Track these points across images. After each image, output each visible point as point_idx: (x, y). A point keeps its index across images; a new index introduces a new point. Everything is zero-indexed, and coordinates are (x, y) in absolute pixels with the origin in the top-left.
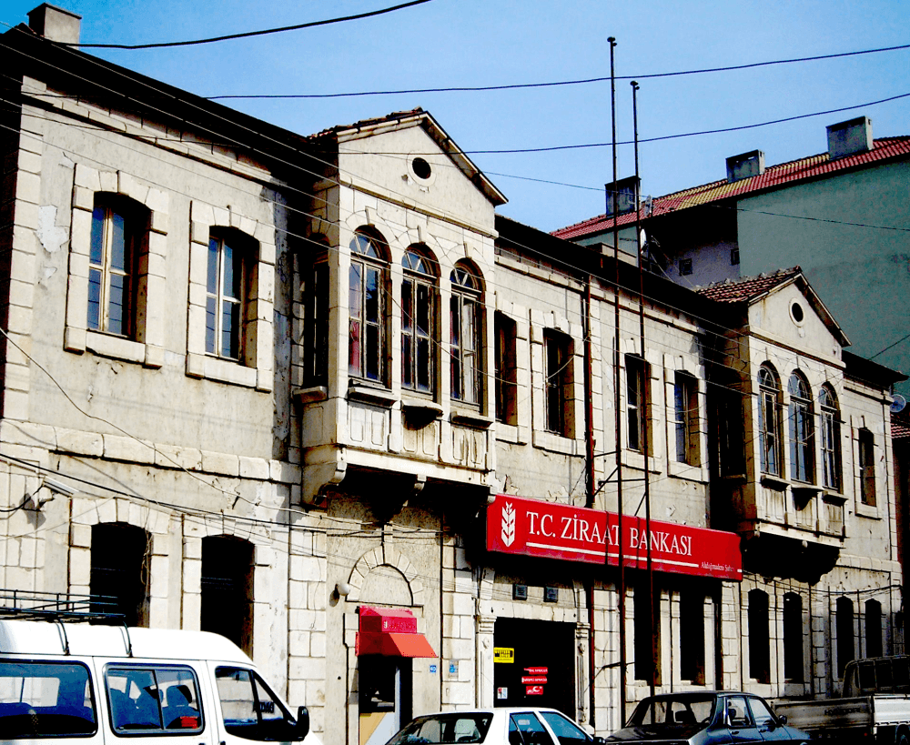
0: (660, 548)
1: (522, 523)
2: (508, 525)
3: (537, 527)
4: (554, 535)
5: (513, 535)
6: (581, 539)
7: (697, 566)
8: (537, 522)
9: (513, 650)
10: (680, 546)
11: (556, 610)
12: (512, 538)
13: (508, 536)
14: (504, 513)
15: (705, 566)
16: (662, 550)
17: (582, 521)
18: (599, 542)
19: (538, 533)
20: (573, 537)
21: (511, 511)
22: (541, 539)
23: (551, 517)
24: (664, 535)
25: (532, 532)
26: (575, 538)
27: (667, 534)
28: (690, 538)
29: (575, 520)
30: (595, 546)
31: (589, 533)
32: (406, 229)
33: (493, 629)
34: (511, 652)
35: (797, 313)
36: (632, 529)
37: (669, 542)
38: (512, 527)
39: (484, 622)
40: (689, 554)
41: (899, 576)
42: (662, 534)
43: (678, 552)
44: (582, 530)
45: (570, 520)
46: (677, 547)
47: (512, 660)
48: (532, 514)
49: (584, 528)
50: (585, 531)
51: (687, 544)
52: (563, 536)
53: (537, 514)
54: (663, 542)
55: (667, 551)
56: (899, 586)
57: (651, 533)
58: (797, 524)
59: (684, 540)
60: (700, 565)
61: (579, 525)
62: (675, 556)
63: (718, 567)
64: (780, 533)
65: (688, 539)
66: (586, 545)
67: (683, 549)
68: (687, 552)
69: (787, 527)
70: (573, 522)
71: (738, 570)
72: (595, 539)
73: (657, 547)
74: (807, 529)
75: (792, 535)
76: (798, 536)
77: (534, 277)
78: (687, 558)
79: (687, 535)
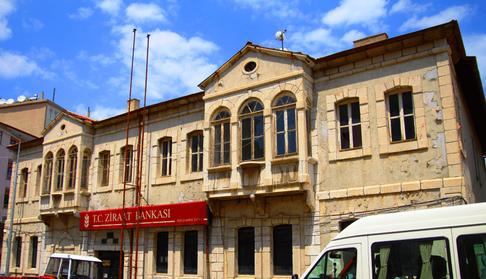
0: (151, 217)
1: (91, 220)
3: (96, 220)
4: (103, 221)
6: (113, 220)
7: (174, 221)
8: (96, 218)
9: (110, 261)
10: (163, 214)
11: (117, 247)
12: (88, 225)
13: (86, 225)
14: (85, 218)
15: (180, 221)
16: (153, 218)
18: (121, 220)
21: (87, 216)
22: (98, 223)
23: (102, 215)
24: (154, 212)
25: (95, 222)
26: (111, 220)
28: (169, 210)
30: (120, 222)
31: (117, 218)
36: (136, 212)
37: (156, 214)
38: (88, 221)
39: (90, 252)
43: (162, 217)
44: (113, 217)
45: (109, 215)
46: (161, 215)
47: (109, 265)
48: (95, 216)
49: (115, 216)
51: (167, 213)
52: (106, 221)
54: (153, 214)
55: (156, 218)
57: (147, 212)
58: (244, 187)
59: (165, 211)
60: (176, 221)
61: (112, 215)
62: (160, 219)
63: (189, 220)
64: (229, 195)
65: (168, 210)
66: (115, 222)
67: (165, 216)
68: (168, 216)
69: (236, 190)
70: (110, 215)
71: (205, 219)
72: (119, 219)
73: (150, 217)
74: (256, 187)
75: (240, 194)
76: (247, 192)
77: (120, 132)
78: (167, 219)
79: (167, 209)
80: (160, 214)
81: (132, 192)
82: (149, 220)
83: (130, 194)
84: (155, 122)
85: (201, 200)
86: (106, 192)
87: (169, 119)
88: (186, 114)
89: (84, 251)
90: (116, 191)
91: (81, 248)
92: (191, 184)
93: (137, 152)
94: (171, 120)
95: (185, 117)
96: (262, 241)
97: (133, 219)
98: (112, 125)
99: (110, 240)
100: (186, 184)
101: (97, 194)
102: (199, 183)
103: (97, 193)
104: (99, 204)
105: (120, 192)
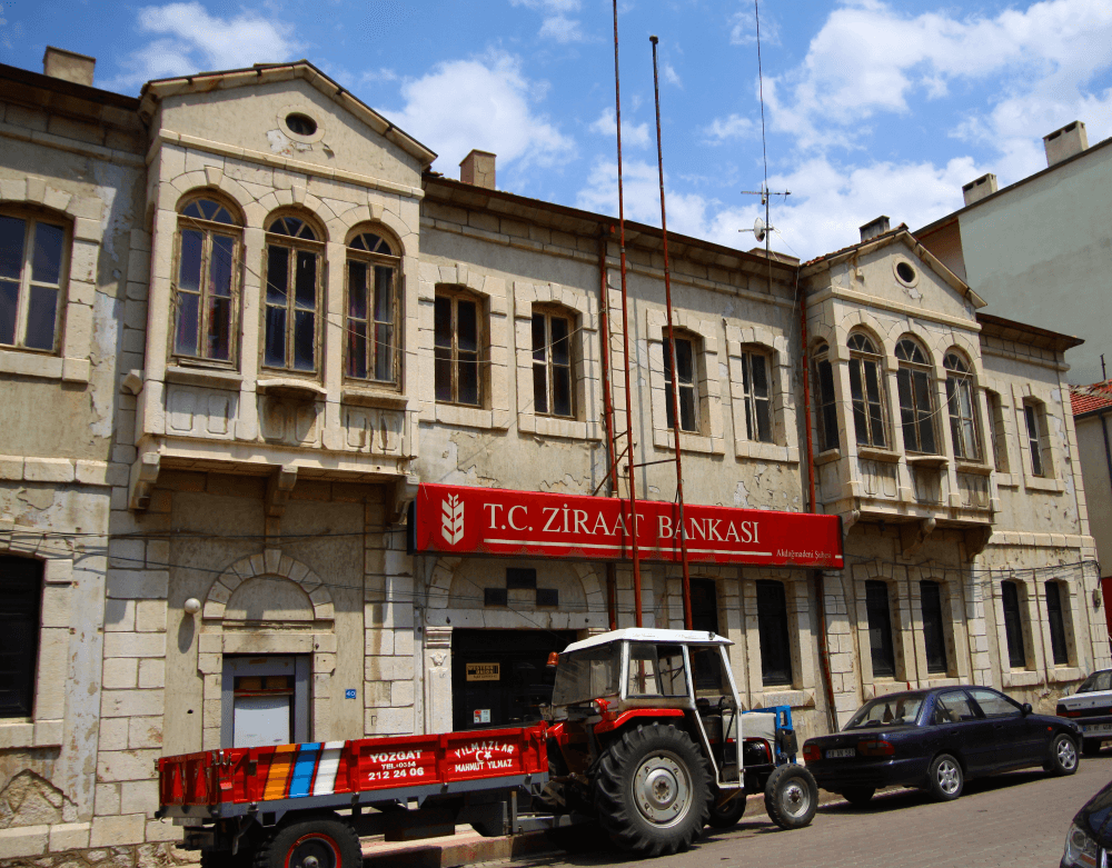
0: (707, 536)
2: (453, 520)
3: (502, 521)
4: (531, 529)
5: (462, 531)
6: (576, 531)
7: (769, 554)
8: (502, 515)
9: (498, 665)
10: (740, 533)
11: (555, 616)
12: (459, 536)
13: (452, 533)
14: (445, 506)
15: (783, 554)
16: (711, 538)
17: (576, 512)
18: (607, 533)
19: (504, 527)
20: (563, 529)
21: (456, 503)
22: (510, 534)
23: (525, 509)
24: (714, 523)
25: (493, 526)
26: (566, 530)
27: (719, 521)
28: (755, 524)
29: (566, 511)
30: (600, 539)
31: (590, 525)
32: (273, 189)
33: (449, 643)
34: (495, 668)
35: (905, 273)
36: (661, 517)
37: (722, 529)
38: (460, 522)
39: (433, 636)
40: (756, 541)
41: (1092, 551)
42: (710, 520)
43: (738, 540)
44: (576, 522)
45: (557, 510)
46: (735, 533)
47: (497, 677)
48: (493, 506)
49: (581, 519)
50: (582, 522)
51: (752, 531)
52: (545, 529)
53: (501, 506)
54: (712, 529)
55: (720, 539)
56: (1094, 562)
57: (693, 520)
58: (919, 501)
59: (746, 526)
60: (774, 553)
61: (571, 516)
62: (732, 545)
63: (804, 554)
64: (893, 511)
65: (752, 525)
66: (582, 538)
67: (747, 537)
68: (753, 539)
69: (903, 505)
70: (561, 514)
71: (837, 557)
72: (601, 531)
73: (704, 535)
74: (935, 506)
75: (912, 513)
76: (922, 514)
77: (520, 248)
78: (751, 547)
79: (751, 520)
80: (732, 531)
81: (589, 453)
82: (699, 543)
83: (581, 457)
84: (648, 275)
85: (788, 510)
86: (483, 430)
87: (688, 284)
88: (731, 295)
89: (394, 629)
90: (524, 435)
91: (379, 617)
92: (761, 468)
93: (596, 338)
94: (692, 290)
95: (728, 301)
96: (911, 609)
97: (649, 534)
98: (484, 211)
99: (525, 595)
100: (750, 466)
101: (437, 429)
102: (780, 471)
103: (438, 422)
104: (450, 463)
105: (540, 443)
